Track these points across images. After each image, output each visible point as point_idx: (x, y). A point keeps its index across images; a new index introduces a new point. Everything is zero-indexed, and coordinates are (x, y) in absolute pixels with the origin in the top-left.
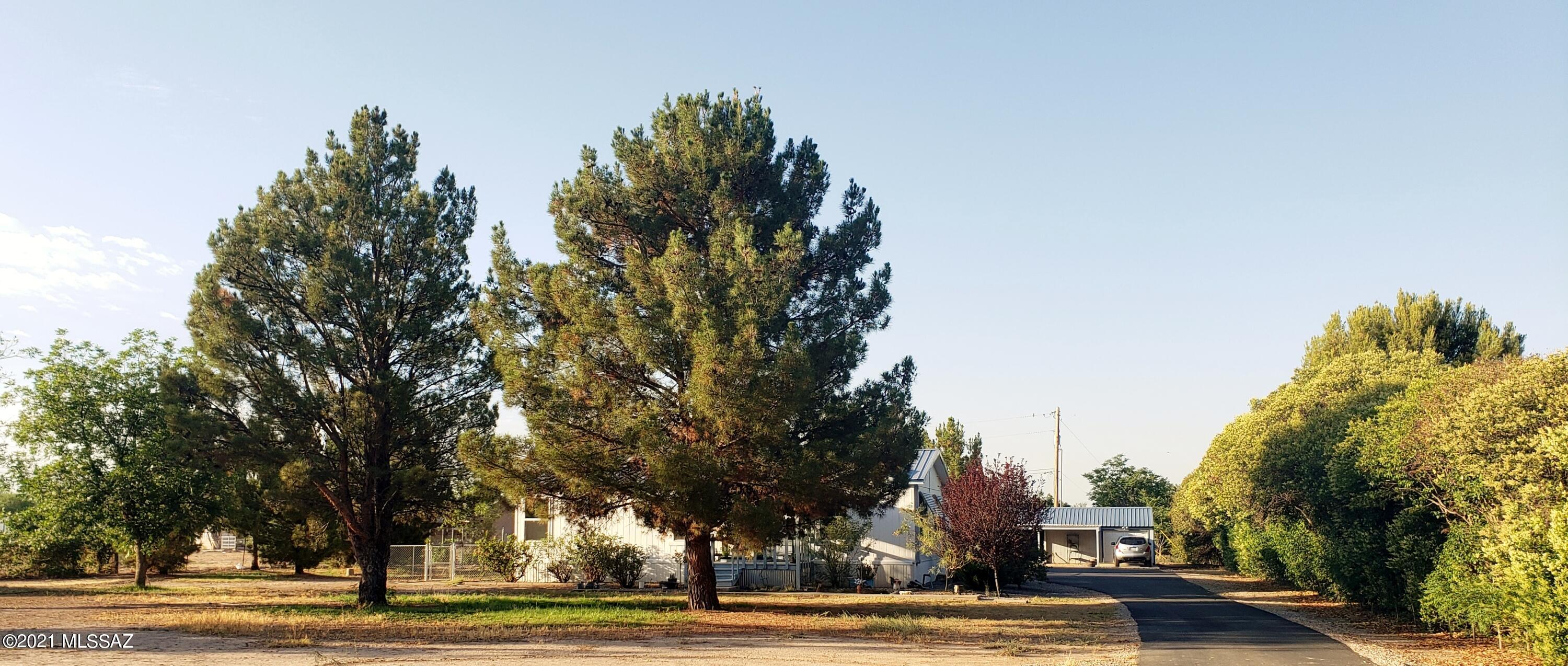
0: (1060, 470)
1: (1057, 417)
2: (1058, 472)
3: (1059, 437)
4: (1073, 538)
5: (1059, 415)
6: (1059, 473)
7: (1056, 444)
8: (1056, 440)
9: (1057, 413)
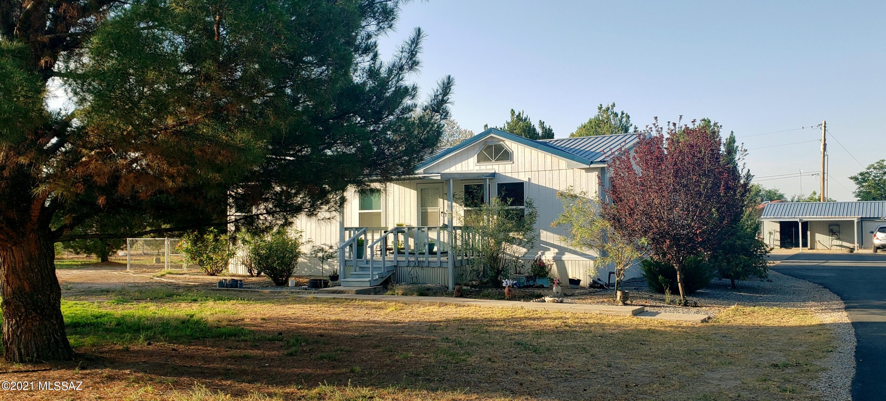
0: (826, 171)
1: (823, 128)
2: (824, 173)
3: (825, 145)
4: (835, 228)
5: (825, 127)
6: (826, 175)
7: (822, 150)
8: (822, 147)
9: (823, 125)
